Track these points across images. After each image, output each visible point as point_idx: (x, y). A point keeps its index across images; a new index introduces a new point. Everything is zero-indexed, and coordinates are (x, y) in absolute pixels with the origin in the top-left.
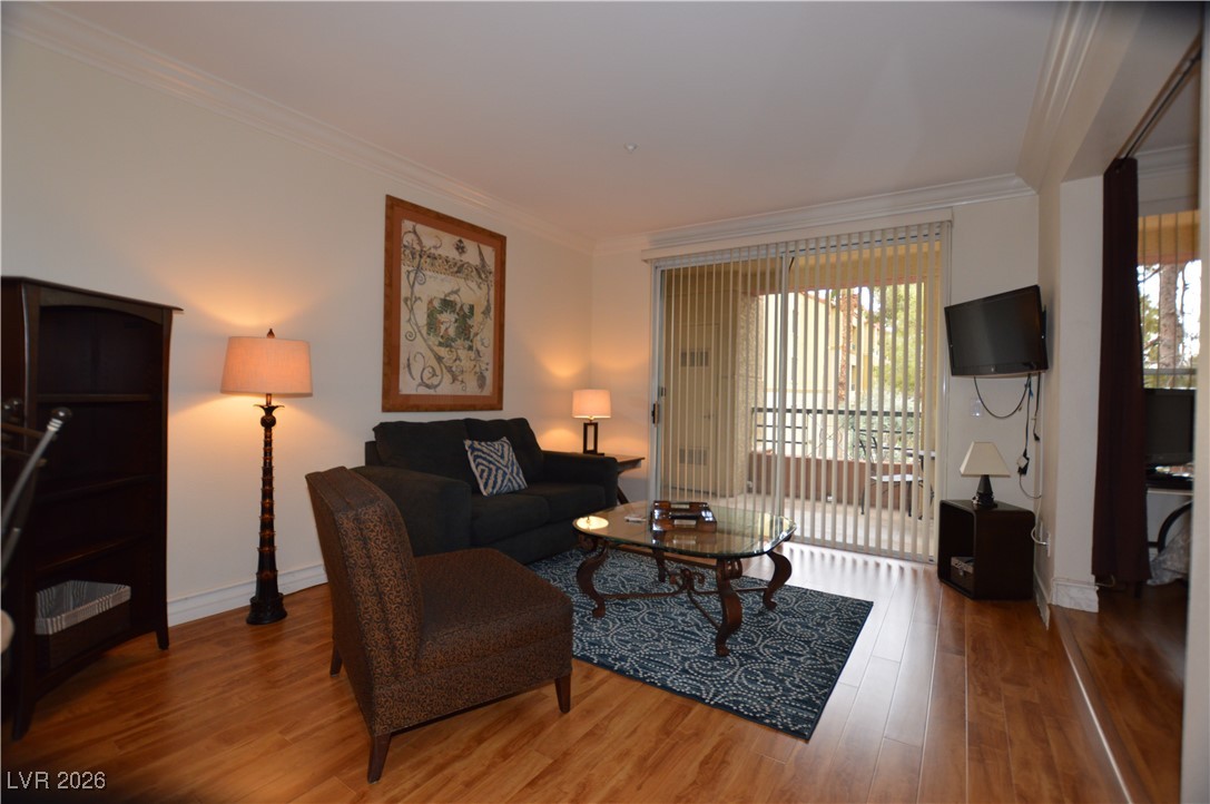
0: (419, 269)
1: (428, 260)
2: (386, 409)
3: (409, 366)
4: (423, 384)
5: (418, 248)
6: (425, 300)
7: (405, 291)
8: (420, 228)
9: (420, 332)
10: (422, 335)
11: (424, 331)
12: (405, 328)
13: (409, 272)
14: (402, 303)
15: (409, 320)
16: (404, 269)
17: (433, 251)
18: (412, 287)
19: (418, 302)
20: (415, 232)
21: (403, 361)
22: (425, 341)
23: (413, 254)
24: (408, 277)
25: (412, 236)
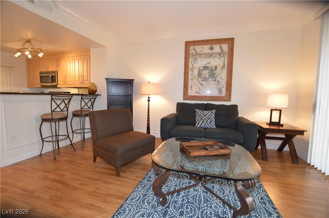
0: (195, 59)
1: (199, 56)
2: (184, 99)
3: (191, 87)
4: (196, 92)
5: (195, 53)
6: (197, 68)
7: (190, 66)
8: (196, 47)
9: (195, 77)
10: (196, 78)
11: (197, 77)
12: (190, 77)
13: (192, 61)
14: (190, 70)
15: (192, 74)
16: (190, 60)
17: (200, 52)
18: (193, 65)
19: (195, 69)
20: (194, 49)
21: (189, 86)
22: (197, 80)
23: (193, 56)
24: (192, 62)
25: (193, 50)
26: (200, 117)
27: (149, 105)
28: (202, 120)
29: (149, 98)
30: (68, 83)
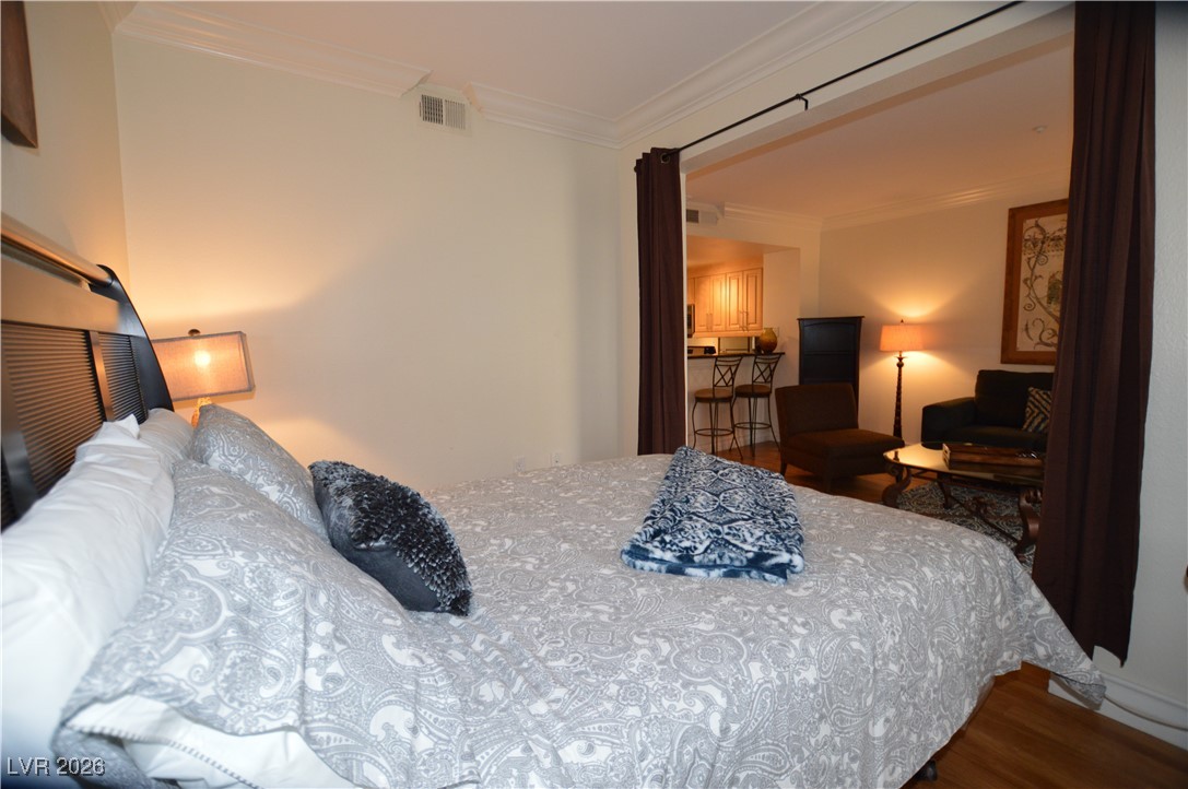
0: (1041, 253)
1: (1051, 243)
2: (1003, 362)
3: (1027, 329)
4: (1042, 342)
5: (1041, 237)
6: (1047, 276)
7: (1025, 273)
8: (1043, 221)
9: (1040, 303)
10: (1041, 305)
11: (1044, 302)
12: (1023, 300)
13: (1029, 259)
14: (1022, 284)
15: (1028, 295)
16: (1024, 258)
17: (1057, 234)
18: (1032, 270)
19: (1039, 280)
20: (1037, 226)
21: (1021, 324)
22: (1045, 308)
23: (1035, 245)
24: (1029, 263)
25: (1035, 229)
26: (1036, 406)
27: (900, 375)
28: (1042, 416)
29: (900, 359)
30: (714, 327)
